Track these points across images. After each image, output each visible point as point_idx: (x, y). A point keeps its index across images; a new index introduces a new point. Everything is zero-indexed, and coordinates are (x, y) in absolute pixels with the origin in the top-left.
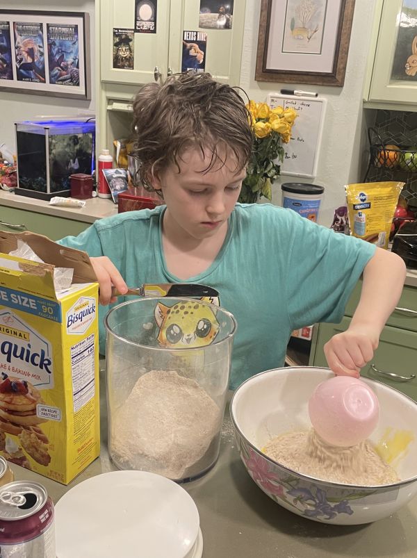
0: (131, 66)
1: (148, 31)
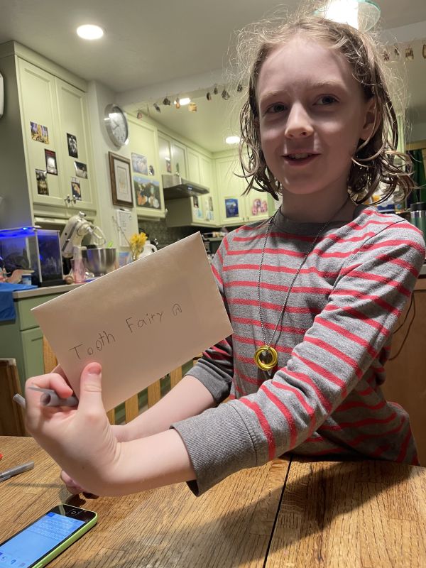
0: (47, 194)
1: (53, 174)
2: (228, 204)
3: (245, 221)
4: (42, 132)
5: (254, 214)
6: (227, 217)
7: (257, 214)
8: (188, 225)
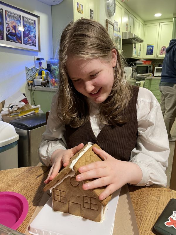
2: (148, 48)
3: (156, 57)
4: (81, 7)
5: (161, 54)
6: (147, 55)
7: (162, 55)
8: (130, 58)
